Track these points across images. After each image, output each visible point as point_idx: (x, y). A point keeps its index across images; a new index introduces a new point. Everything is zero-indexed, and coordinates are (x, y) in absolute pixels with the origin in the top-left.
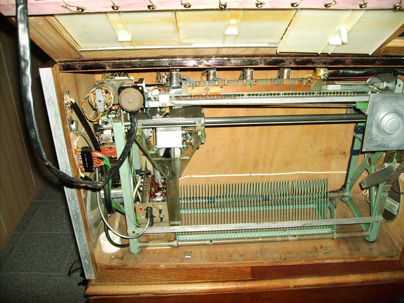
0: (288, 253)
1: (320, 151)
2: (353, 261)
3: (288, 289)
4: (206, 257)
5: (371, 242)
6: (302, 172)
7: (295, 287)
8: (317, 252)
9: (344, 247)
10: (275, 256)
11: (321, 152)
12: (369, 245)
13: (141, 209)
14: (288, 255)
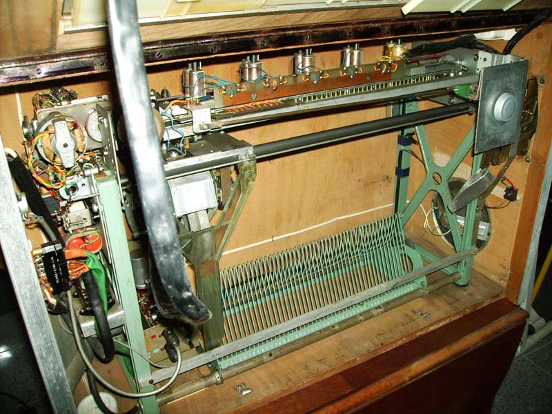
0: (380, 335)
1: (359, 181)
2: (459, 317)
3: (405, 385)
4: (271, 382)
5: (465, 286)
6: (339, 218)
7: (411, 378)
8: (414, 320)
9: (439, 302)
10: (366, 345)
11: (361, 182)
12: (465, 290)
13: (154, 337)
14: (381, 338)
